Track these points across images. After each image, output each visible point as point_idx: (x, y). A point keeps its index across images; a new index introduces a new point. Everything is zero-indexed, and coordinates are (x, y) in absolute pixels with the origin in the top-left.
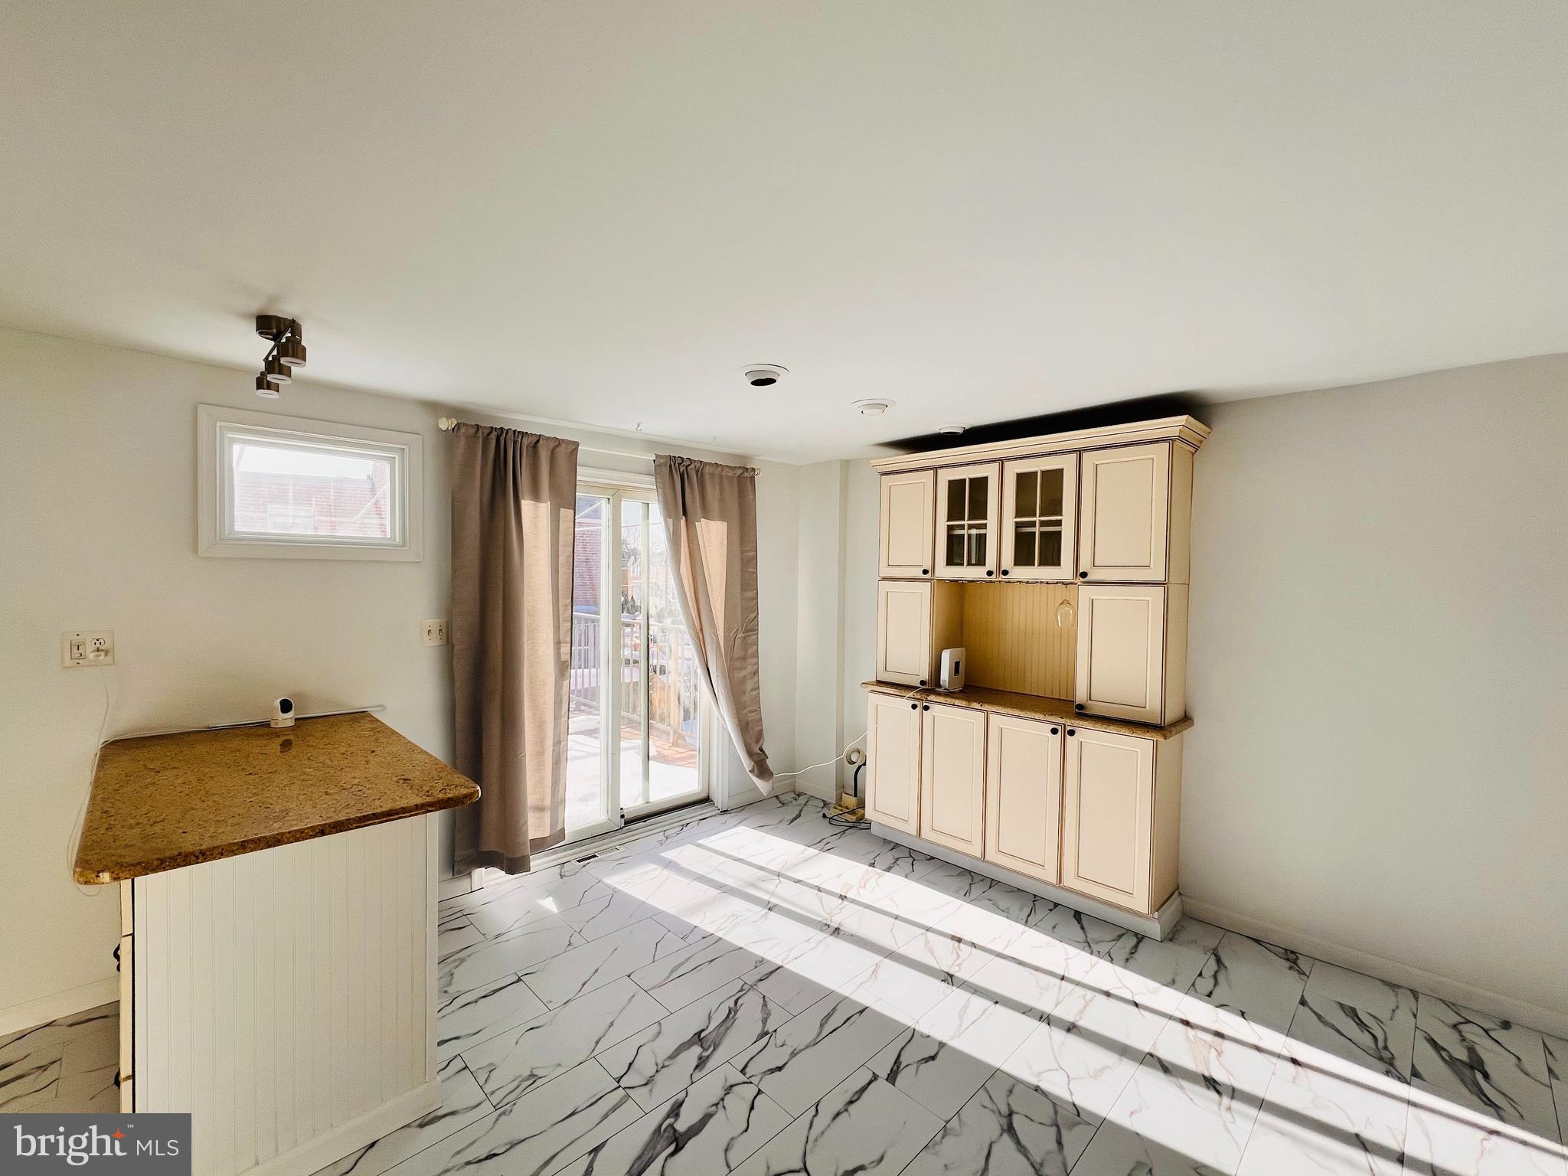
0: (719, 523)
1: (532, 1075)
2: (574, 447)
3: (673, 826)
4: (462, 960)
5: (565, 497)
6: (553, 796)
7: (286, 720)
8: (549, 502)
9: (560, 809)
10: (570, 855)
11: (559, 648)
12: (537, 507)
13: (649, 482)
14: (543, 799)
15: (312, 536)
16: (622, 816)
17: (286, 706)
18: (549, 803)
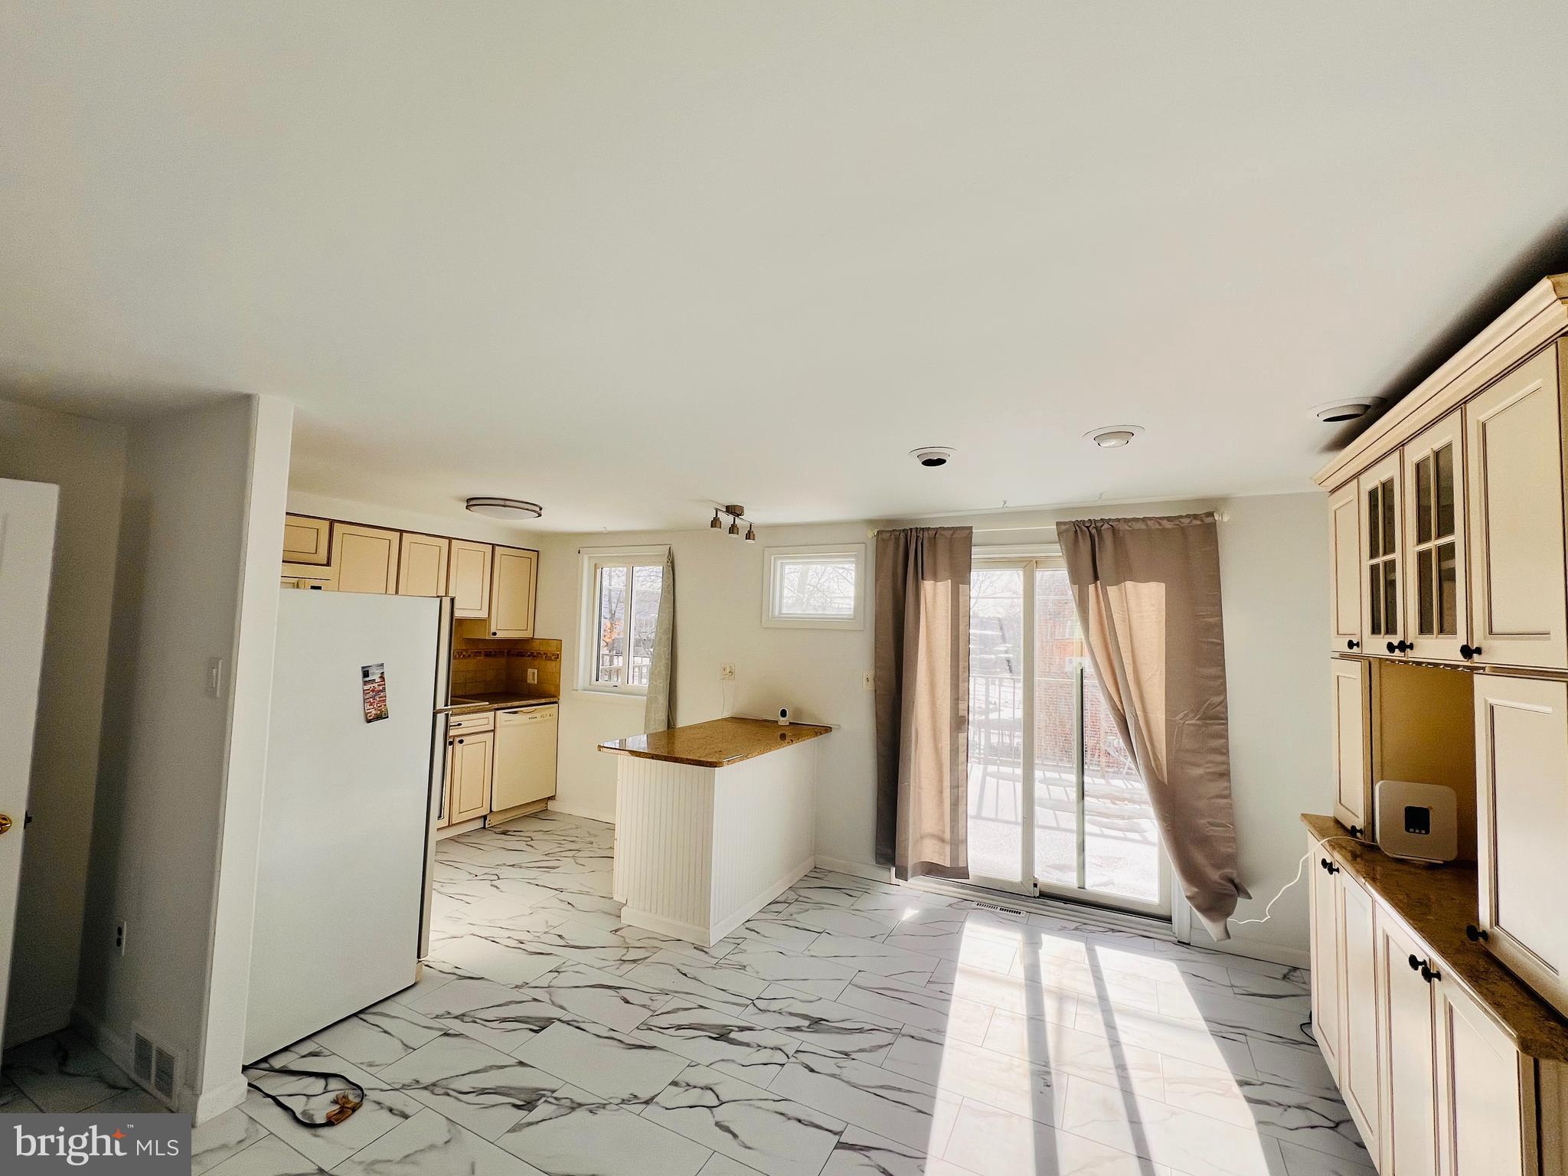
0: (1153, 585)
1: (745, 967)
2: (968, 531)
3: (1099, 924)
4: (823, 908)
5: (960, 574)
6: (952, 832)
7: (783, 721)
8: (950, 581)
9: (961, 848)
10: (974, 896)
11: (958, 704)
12: (935, 585)
13: (1057, 551)
14: (944, 832)
15: (821, 614)
16: (1035, 885)
17: (784, 713)
18: (949, 837)
